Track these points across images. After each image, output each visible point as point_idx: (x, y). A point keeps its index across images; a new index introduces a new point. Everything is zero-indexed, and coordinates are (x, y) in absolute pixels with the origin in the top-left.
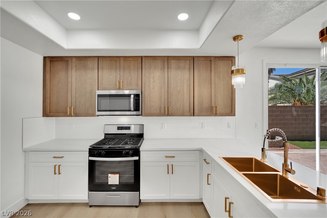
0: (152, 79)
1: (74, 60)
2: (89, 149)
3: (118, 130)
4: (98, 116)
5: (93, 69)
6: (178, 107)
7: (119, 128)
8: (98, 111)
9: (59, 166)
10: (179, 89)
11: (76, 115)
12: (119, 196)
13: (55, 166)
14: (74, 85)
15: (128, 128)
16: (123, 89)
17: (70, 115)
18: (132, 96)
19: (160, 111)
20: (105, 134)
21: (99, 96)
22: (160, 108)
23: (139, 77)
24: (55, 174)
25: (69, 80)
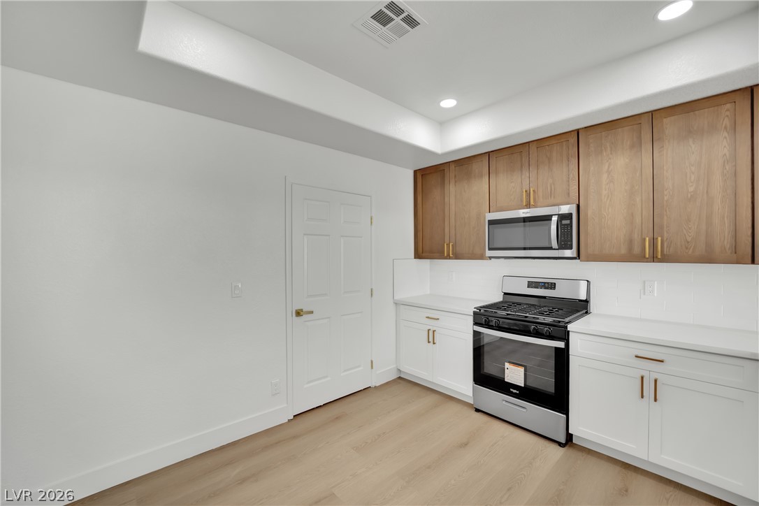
0: (605, 176)
1: (452, 167)
2: (475, 313)
3: (528, 287)
4: (490, 258)
5: (481, 176)
6: (689, 239)
7: (531, 285)
8: (490, 249)
9: (434, 331)
10: (691, 189)
11: (457, 256)
12: (524, 410)
13: (429, 330)
14: (453, 208)
15: (552, 286)
16: (535, 206)
17: (448, 257)
18: (555, 219)
19: (630, 248)
20: (505, 294)
21: (491, 223)
22: (631, 242)
23: (571, 176)
24: (429, 342)
25: (447, 199)
